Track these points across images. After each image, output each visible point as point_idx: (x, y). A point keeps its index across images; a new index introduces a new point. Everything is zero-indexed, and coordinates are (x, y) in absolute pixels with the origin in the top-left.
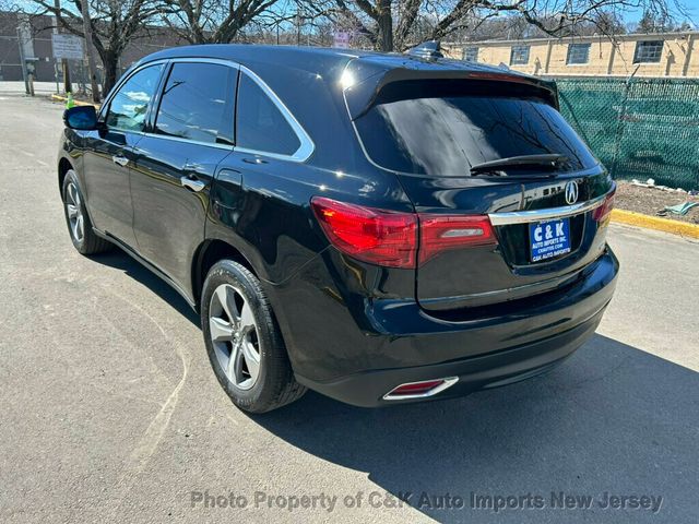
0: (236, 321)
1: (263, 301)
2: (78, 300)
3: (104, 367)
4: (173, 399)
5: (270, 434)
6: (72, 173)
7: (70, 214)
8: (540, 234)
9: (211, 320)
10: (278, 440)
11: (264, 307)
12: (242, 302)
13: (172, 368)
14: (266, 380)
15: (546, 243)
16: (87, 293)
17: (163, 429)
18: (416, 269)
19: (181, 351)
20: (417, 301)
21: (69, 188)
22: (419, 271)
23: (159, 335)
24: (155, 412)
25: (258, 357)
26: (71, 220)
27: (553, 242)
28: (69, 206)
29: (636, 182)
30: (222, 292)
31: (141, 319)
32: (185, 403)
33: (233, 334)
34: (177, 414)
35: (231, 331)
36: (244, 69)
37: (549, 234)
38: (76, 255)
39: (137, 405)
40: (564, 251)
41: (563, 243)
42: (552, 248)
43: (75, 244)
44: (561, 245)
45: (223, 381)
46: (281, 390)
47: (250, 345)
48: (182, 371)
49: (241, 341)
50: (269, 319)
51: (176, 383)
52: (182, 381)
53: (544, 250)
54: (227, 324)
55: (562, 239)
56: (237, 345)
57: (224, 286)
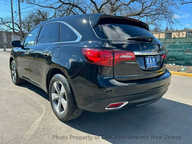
0: (59, 93)
1: (67, 84)
2: (13, 95)
3: (19, 112)
4: (40, 119)
5: (70, 127)
6: (14, 62)
7: (12, 73)
8: (148, 60)
9: (52, 94)
10: (73, 129)
11: (68, 86)
12: (61, 85)
13: (40, 111)
14: (69, 109)
15: (150, 63)
16: (16, 93)
17: (36, 127)
18: (113, 67)
19: (43, 106)
20: (114, 77)
21: (13, 66)
22: (114, 68)
23: (37, 103)
24: (34, 123)
25: (66, 102)
26: (13, 75)
27: (152, 63)
28: (12, 71)
29: (170, 64)
30: (55, 85)
31: (31, 99)
32: (43, 120)
33: (58, 97)
34: (41, 122)
35: (58, 96)
36: (62, 22)
37: (151, 61)
38: (14, 85)
39: (28, 121)
40: (155, 66)
41: (155, 64)
42: (152, 65)
43: (13, 82)
44: (155, 65)
45: (55, 113)
46: (73, 112)
47: (64, 99)
48: (43, 112)
49: (61, 99)
50: (69, 89)
51: (41, 115)
52: (43, 114)
53: (150, 65)
54: (57, 94)
55: (155, 63)
56: (60, 100)
57: (56, 82)
